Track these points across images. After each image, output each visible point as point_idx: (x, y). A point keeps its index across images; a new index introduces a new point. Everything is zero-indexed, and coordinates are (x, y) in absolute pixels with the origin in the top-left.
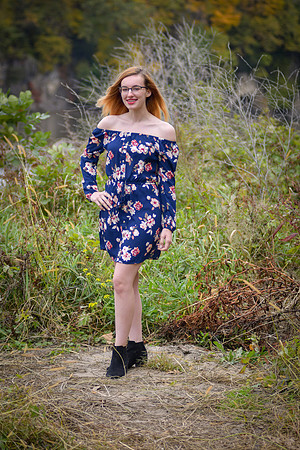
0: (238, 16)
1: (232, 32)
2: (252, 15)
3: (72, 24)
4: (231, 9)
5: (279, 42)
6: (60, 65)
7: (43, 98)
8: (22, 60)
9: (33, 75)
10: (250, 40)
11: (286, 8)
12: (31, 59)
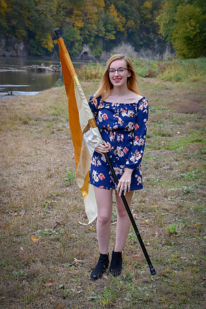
0: (83, 24)
1: (81, 29)
2: (88, 23)
3: (28, 25)
4: (80, 21)
5: (97, 33)
6: (24, 40)
7: (19, 51)
8: (11, 38)
9: (15, 43)
10: (87, 32)
11: (99, 21)
12: (14, 37)
